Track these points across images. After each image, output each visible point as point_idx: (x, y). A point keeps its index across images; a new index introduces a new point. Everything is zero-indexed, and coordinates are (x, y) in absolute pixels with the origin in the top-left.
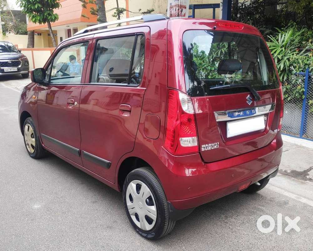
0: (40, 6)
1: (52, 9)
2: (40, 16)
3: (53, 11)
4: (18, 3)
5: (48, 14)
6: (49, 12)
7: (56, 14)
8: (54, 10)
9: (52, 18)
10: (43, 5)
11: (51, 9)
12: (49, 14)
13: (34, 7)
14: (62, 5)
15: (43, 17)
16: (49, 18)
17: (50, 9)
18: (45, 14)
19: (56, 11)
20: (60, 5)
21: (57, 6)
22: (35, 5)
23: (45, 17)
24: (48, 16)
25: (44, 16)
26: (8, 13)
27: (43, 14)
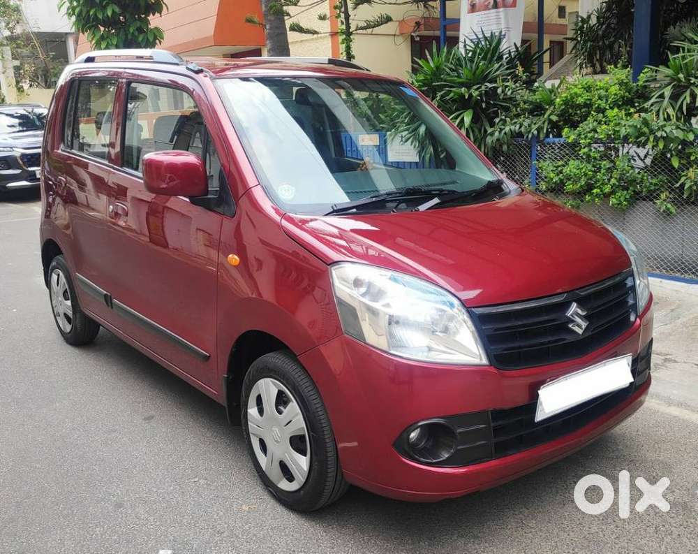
0: (117, 10)
1: (145, 17)
2: (118, 35)
3: (147, 22)
4: (62, 8)
5: (137, 29)
6: (138, 24)
7: (156, 28)
8: (151, 17)
9: (147, 38)
10: (124, 8)
11: (143, 16)
12: (140, 30)
13: (103, 14)
14: (169, 7)
15: (124, 37)
16: (140, 39)
17: (140, 17)
18: (131, 30)
19: (154, 21)
20: (164, 5)
21: (157, 8)
22: (104, 8)
23: (130, 37)
24: (136, 34)
25: (126, 35)
26: (27, 38)
27: (125, 31)
